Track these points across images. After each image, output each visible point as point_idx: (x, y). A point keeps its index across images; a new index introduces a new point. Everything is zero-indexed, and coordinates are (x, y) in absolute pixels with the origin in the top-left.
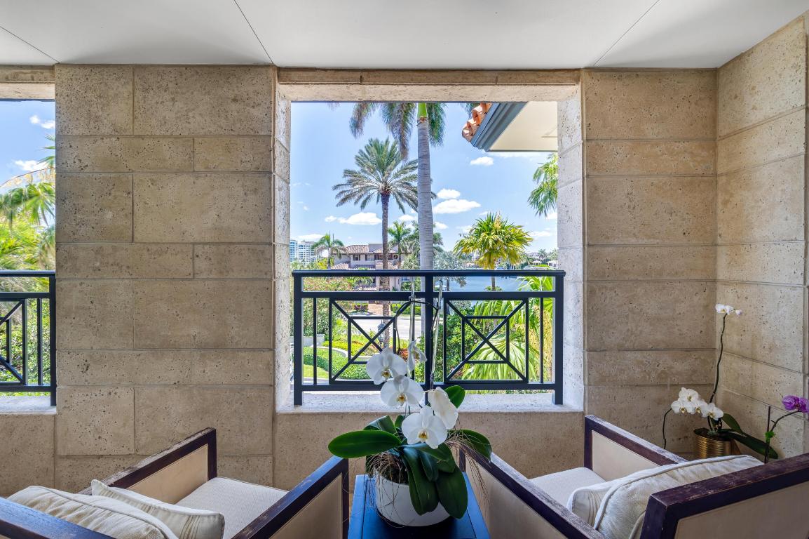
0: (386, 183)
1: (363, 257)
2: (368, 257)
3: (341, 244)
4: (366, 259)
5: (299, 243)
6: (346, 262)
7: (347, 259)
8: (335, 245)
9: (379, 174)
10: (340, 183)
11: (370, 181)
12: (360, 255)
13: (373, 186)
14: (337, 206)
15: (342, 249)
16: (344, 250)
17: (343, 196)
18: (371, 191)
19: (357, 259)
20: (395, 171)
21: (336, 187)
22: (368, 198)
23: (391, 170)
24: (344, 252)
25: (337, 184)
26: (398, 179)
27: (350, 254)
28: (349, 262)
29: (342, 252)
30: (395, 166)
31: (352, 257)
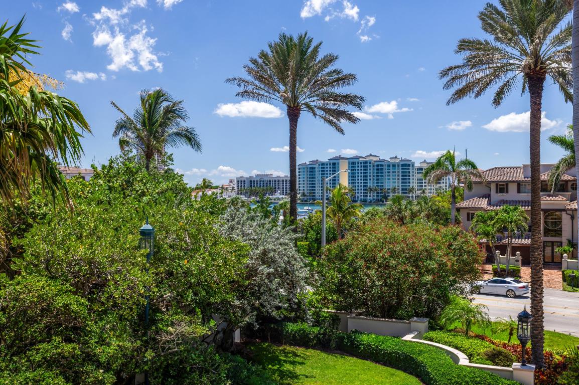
0: (536, 55)
1: (513, 188)
2: (522, 188)
3: (474, 166)
4: (519, 191)
5: (417, 165)
6: (484, 196)
7: (484, 191)
8: (463, 168)
9: (524, 41)
10: (453, 65)
11: (505, 55)
12: (507, 183)
13: (513, 64)
14: (448, 103)
15: (475, 175)
16: (478, 175)
17: (457, 86)
18: (510, 74)
19: (502, 191)
20: (556, 32)
21: (444, 73)
22: (506, 86)
23: (546, 32)
24: (478, 180)
25: (445, 67)
26: (560, 48)
27: (489, 183)
28: (488, 196)
29: (474, 179)
30: (554, 24)
31: (493, 187)
